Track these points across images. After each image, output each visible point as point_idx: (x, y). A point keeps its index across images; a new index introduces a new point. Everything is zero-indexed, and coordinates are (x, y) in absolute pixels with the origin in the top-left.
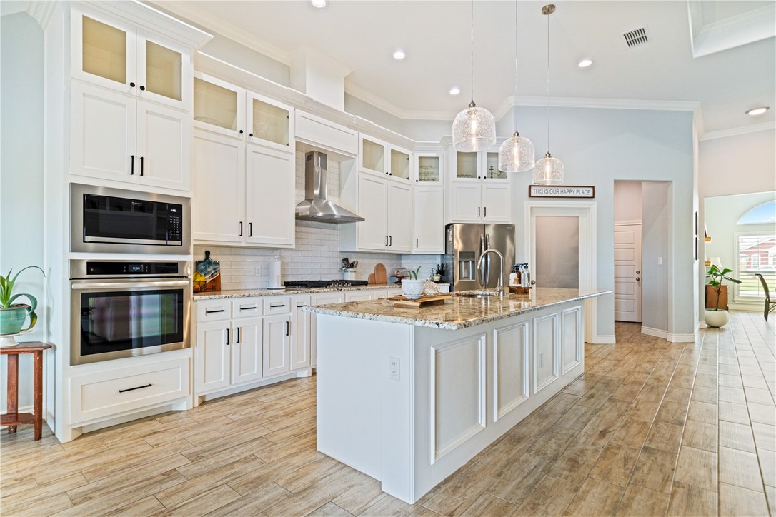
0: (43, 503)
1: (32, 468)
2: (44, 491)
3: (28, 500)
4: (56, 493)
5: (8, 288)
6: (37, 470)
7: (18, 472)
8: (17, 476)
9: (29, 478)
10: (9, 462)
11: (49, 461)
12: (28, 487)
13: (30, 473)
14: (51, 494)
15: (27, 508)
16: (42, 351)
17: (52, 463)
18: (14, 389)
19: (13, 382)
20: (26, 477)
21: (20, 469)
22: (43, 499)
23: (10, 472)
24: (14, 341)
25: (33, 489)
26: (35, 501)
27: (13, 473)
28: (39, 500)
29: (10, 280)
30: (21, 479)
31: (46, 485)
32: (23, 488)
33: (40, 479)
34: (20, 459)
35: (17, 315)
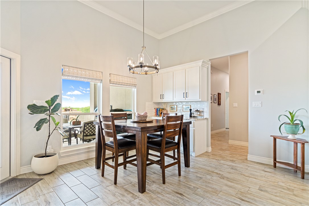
0: (291, 201)
1: (295, 187)
2: (294, 197)
3: (288, 197)
4: (298, 201)
5: (293, 116)
6: (296, 189)
7: (290, 186)
8: (288, 187)
9: (292, 190)
10: (289, 181)
11: (302, 188)
12: (290, 193)
13: (293, 188)
14: (296, 200)
15: (285, 199)
16: (304, 143)
17: (303, 190)
18: (296, 156)
19: (296, 153)
20: (291, 189)
21: (291, 185)
22: (292, 200)
23: (287, 185)
24: (295, 137)
25: (291, 194)
26: (289, 199)
27: (288, 185)
28: (291, 199)
29: (294, 114)
30: (289, 189)
31: (296, 196)
32: (288, 192)
33: (295, 193)
34: (292, 182)
35: (296, 128)
